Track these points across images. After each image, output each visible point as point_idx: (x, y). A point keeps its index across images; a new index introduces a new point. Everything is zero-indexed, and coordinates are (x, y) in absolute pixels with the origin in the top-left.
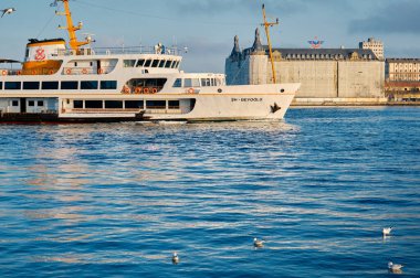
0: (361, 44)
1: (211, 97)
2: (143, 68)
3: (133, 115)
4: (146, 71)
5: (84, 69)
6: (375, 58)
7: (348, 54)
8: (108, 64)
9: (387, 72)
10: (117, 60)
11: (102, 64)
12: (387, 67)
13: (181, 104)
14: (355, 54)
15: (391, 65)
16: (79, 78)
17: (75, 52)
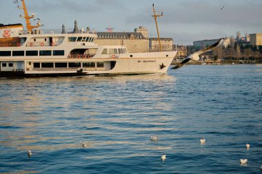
0: (135, 30)
1: (126, 60)
2: (82, 42)
3: (76, 72)
4: (84, 44)
5: (31, 43)
6: (143, 38)
7: (128, 35)
8: (57, 40)
9: (150, 46)
10: (64, 37)
11: (53, 40)
12: (150, 43)
13: (105, 65)
14: (132, 35)
15: (153, 42)
16: (39, 49)
17: (30, 32)
